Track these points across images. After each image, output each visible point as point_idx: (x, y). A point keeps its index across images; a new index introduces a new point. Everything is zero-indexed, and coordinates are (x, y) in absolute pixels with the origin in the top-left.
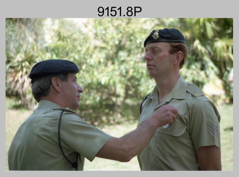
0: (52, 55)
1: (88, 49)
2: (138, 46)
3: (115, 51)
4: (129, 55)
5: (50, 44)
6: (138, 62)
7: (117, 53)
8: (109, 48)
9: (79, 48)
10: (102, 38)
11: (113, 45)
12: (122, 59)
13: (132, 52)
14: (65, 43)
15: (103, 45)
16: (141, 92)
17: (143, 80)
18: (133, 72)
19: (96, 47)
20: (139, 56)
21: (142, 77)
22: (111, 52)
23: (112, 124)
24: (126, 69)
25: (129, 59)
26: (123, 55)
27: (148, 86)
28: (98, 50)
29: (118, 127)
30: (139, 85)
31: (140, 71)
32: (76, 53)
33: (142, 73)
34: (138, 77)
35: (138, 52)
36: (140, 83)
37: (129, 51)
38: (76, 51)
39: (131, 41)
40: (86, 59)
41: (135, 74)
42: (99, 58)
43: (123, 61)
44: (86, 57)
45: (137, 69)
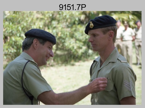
0: (9, 23)
1: (32, 19)
2: (64, 18)
3: (50, 21)
4: (58, 24)
5: (8, 16)
6: (64, 28)
7: (51, 22)
8: (46, 19)
9: (27, 19)
10: (41, 13)
11: (49, 17)
12: (54, 26)
13: (60, 21)
14: (18, 16)
15: (42, 17)
16: (66, 46)
17: (67, 39)
18: (61, 34)
19: (37, 18)
20: (65, 24)
21: (66, 37)
22: (47, 22)
23: (48, 67)
24: (56, 32)
25: (58, 26)
26: (54, 23)
27: (70, 43)
28: (39, 20)
29: (52, 68)
30: (64, 42)
31: (65, 34)
32: (25, 22)
33: (67, 35)
34: (64, 37)
35: (64, 22)
36: (66, 41)
37: (59, 21)
38: (25, 20)
39: (60, 14)
40: (31, 26)
42: (40, 25)
43: (55, 28)
44: (31, 24)
45: (63, 32)
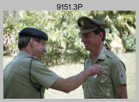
0: (24, 25)
1: (45, 21)
2: (74, 19)
3: (60, 22)
4: (68, 25)
5: (22, 18)
6: (74, 29)
8: (57, 20)
9: (40, 20)
10: (53, 15)
11: (59, 18)
12: (64, 26)
13: (70, 22)
14: (31, 17)
15: (53, 18)
16: (75, 46)
17: (76, 39)
18: (71, 34)
19: (49, 20)
20: (74, 25)
21: (76, 37)
22: (58, 23)
23: (59, 65)
24: (67, 32)
25: (68, 26)
26: (65, 24)
27: (79, 42)
29: (62, 66)
30: (74, 42)
31: (75, 34)
33: (76, 35)
34: (74, 37)
35: (74, 23)
37: (68, 23)
38: (38, 22)
39: (69, 16)
41: (72, 35)
42: (51, 26)
43: (64, 28)
44: (44, 26)
45: (73, 33)
